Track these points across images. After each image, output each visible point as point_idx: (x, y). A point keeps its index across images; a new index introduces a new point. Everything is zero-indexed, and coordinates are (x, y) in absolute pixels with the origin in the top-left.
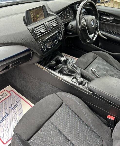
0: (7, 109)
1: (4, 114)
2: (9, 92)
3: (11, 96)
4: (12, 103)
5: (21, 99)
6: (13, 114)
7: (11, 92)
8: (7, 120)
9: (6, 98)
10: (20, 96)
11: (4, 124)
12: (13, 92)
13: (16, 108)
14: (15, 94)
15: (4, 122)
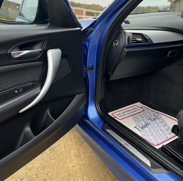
0: (145, 119)
1: (143, 123)
2: (141, 108)
3: (145, 111)
4: (149, 116)
5: (160, 115)
6: (155, 125)
7: (143, 108)
8: (149, 128)
9: (140, 112)
10: (157, 112)
11: (147, 130)
12: (146, 108)
13: (157, 120)
14: (149, 110)
15: (146, 129)
